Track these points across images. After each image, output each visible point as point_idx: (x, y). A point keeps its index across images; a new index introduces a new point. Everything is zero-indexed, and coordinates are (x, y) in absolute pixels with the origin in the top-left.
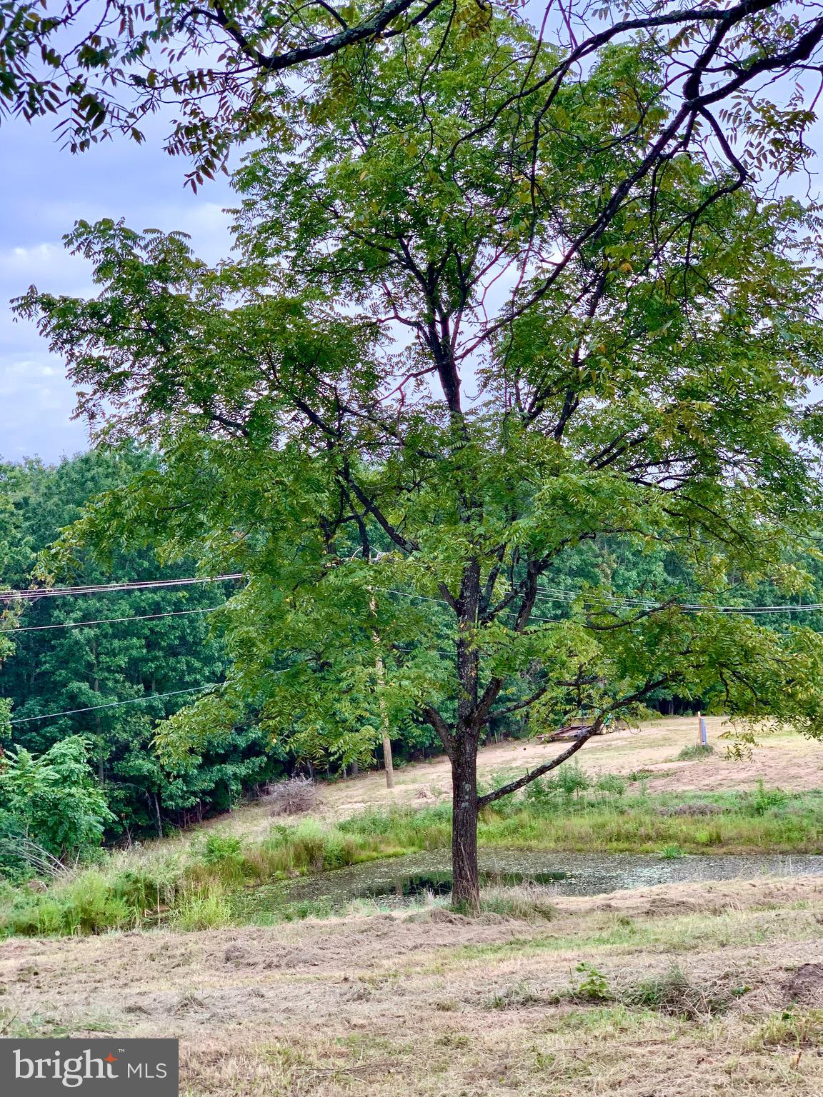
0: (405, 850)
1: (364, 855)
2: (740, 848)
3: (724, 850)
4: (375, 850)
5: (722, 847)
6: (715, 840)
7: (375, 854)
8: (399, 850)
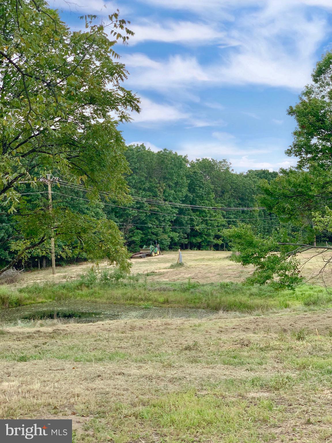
0: (46, 301)
1: (28, 302)
2: (175, 305)
3: (169, 306)
4: (33, 300)
5: (169, 304)
6: (166, 302)
7: (33, 302)
8: (44, 300)
